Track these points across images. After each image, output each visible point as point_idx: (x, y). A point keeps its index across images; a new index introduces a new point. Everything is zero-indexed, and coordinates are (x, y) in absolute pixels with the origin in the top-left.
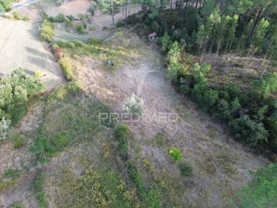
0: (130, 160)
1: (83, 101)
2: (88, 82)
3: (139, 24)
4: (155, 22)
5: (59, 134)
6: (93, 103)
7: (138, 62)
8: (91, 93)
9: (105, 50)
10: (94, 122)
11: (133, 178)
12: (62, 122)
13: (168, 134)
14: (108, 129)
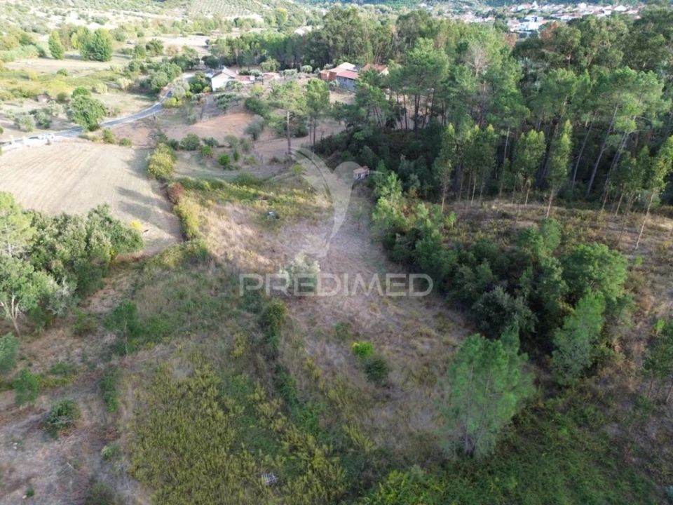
0: (279, 360)
1: (210, 272)
2: (225, 243)
3: (339, 153)
4: (366, 147)
5: (158, 316)
6: (228, 274)
7: (327, 214)
8: (227, 261)
9: (267, 194)
10: (225, 302)
11: (280, 386)
12: (166, 301)
13: (360, 325)
14: (250, 315)
